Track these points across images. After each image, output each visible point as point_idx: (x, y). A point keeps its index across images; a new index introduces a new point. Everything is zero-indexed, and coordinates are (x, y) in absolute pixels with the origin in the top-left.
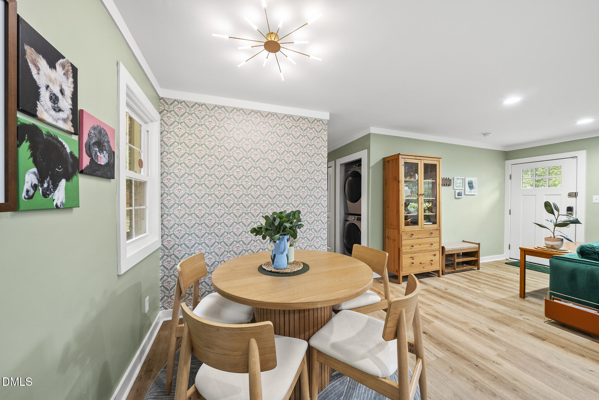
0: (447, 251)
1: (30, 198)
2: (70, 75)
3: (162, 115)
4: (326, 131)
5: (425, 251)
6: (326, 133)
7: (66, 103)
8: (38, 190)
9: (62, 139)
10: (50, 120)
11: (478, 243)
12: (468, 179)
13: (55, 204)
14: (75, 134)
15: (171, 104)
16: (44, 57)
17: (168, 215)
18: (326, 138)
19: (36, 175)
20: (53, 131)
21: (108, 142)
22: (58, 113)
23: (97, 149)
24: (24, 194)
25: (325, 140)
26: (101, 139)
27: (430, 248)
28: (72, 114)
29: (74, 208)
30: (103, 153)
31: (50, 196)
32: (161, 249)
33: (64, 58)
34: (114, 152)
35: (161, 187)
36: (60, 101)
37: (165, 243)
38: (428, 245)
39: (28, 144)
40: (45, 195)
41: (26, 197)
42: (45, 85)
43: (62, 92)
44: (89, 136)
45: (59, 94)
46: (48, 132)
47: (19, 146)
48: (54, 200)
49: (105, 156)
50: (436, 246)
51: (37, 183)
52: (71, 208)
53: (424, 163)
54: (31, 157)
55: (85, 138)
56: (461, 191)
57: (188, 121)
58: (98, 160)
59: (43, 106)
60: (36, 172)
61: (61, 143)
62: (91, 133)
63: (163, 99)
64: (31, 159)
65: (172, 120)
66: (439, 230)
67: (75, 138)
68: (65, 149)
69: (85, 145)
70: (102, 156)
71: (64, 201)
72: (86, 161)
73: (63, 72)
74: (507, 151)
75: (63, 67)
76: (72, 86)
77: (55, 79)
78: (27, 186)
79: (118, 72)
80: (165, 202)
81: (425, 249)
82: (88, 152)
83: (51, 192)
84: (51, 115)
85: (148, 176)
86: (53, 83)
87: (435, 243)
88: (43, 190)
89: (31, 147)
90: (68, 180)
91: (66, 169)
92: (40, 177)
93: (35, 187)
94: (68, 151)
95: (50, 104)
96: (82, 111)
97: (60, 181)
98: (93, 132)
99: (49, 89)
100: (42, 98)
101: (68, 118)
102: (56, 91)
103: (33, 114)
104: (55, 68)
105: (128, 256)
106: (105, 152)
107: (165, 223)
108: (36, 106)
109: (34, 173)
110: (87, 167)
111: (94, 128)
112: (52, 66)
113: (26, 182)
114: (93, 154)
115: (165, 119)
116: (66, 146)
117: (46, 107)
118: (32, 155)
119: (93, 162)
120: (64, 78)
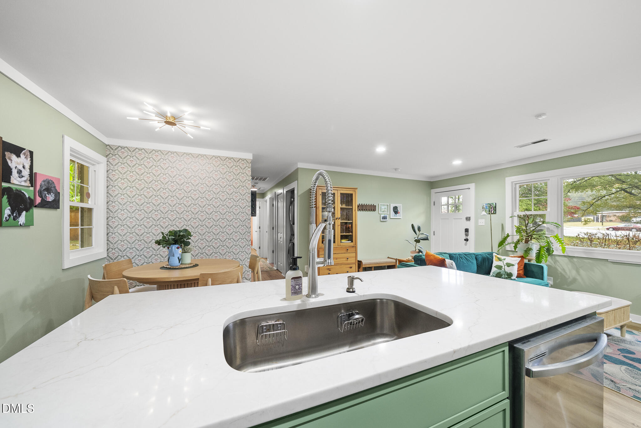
0: (364, 265)
1: (7, 221)
2: (29, 156)
3: (108, 157)
4: (250, 168)
5: (341, 264)
6: (250, 170)
7: (26, 173)
8: (11, 217)
9: (23, 191)
10: (17, 183)
11: (396, 258)
12: (393, 205)
13: (19, 224)
14: (32, 186)
15: (115, 150)
16: (14, 154)
17: (112, 233)
18: (250, 174)
19: (10, 210)
20: (18, 187)
21: (55, 187)
22: (21, 179)
23: (46, 193)
24: (4, 219)
25: (249, 175)
26: (49, 186)
27: (346, 262)
28: (29, 177)
29: (31, 226)
30: (51, 194)
31: (17, 220)
32: (107, 259)
33: (25, 149)
34: (59, 193)
35: (107, 212)
36: (23, 172)
37: (110, 255)
38: (345, 259)
39: (6, 196)
40: (14, 219)
41: (5, 220)
42: (15, 167)
43: (24, 167)
44: (40, 186)
45: (22, 169)
46: (16, 189)
47: (2, 198)
48: (19, 222)
49: (52, 196)
50: (352, 260)
51: (10, 214)
52: (29, 226)
53: (341, 193)
54: (8, 202)
55: (38, 188)
56: (386, 215)
57: (130, 162)
58: (46, 199)
59: (14, 177)
60: (10, 208)
61: (23, 193)
62: (42, 184)
63: (109, 146)
64: (8, 203)
65: (117, 161)
66: (355, 247)
67: (32, 189)
68: (25, 196)
69: (38, 191)
70: (50, 196)
71: (24, 222)
72: (38, 200)
73: (24, 157)
74: (432, 181)
75: (24, 154)
76: (30, 162)
77: (20, 162)
78: (6, 215)
79: (63, 142)
80: (110, 223)
81: (341, 262)
82: (40, 195)
83: (18, 218)
84: (18, 180)
85: (95, 204)
86: (19, 164)
87: (351, 257)
88: (13, 217)
89: (8, 198)
90: (27, 212)
91: (26, 206)
92: (12, 211)
93: (9, 216)
94: (27, 196)
95: (17, 175)
96: (36, 173)
97: (22, 212)
98: (43, 183)
99: (17, 168)
100: (13, 174)
101: (27, 179)
102: (20, 167)
103: (9, 181)
104: (20, 156)
105: (70, 259)
106: (52, 193)
107: (110, 239)
108: (10, 178)
109: (9, 209)
110: (39, 204)
111: (44, 181)
112: (18, 156)
113: (5, 213)
114: (43, 196)
115: (111, 161)
116: (26, 194)
117: (15, 177)
118: (8, 201)
119: (43, 200)
120: (25, 159)
